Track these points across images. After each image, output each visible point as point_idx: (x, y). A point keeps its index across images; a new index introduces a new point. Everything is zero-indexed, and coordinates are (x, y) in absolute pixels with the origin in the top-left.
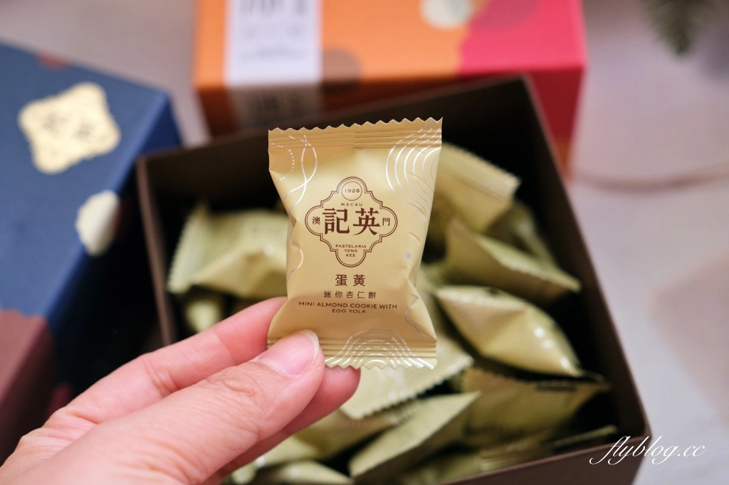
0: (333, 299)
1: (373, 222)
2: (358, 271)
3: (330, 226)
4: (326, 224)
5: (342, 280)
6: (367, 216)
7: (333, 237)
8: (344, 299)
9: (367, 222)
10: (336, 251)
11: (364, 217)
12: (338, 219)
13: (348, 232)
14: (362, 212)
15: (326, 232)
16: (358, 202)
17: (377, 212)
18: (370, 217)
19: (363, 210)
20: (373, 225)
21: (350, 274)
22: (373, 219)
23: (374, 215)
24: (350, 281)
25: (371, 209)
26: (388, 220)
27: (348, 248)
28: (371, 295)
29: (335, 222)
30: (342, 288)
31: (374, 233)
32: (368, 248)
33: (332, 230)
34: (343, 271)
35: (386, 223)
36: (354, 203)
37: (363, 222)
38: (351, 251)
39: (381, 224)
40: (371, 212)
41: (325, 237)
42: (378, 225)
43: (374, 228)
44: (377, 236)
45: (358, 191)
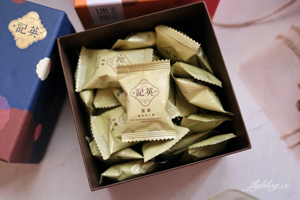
0: (141, 117)
1: (151, 92)
2: (148, 107)
3: (138, 94)
4: (137, 94)
5: (143, 111)
6: (149, 90)
7: (139, 97)
8: (144, 117)
9: (149, 92)
10: (141, 102)
11: (148, 90)
12: (140, 92)
13: (144, 95)
14: (148, 89)
15: (137, 96)
16: (146, 86)
17: (152, 89)
18: (151, 90)
19: (148, 88)
20: (151, 93)
21: (146, 109)
22: (151, 91)
23: (152, 90)
24: (146, 111)
25: (151, 88)
26: (156, 91)
27: (144, 100)
28: (153, 115)
29: (140, 93)
30: (143, 113)
31: (152, 95)
32: (151, 100)
33: (139, 95)
34: (143, 108)
35: (156, 92)
36: (145, 86)
37: (148, 92)
38: (145, 101)
39: (154, 92)
40: (151, 89)
41: (137, 97)
42: (153, 93)
43: (152, 94)
44: (153, 96)
45: (146, 83)
